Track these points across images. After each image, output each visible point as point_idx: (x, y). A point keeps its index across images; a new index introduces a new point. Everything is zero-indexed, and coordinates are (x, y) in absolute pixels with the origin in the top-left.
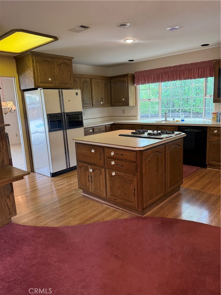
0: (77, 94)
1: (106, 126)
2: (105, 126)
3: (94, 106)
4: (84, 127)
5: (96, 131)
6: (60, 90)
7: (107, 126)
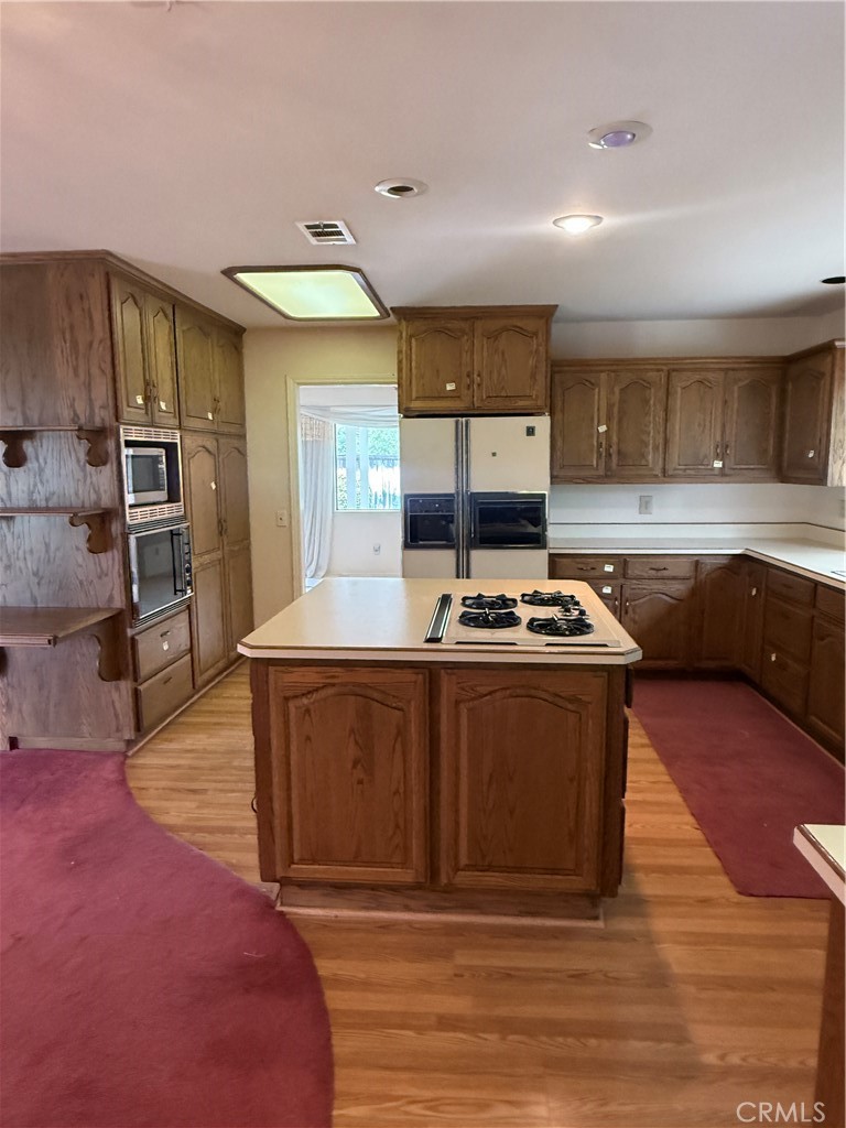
0: (530, 431)
1: (697, 562)
2: (696, 558)
3: (672, 476)
4: (552, 551)
5: (637, 572)
6: (464, 419)
7: (702, 560)
